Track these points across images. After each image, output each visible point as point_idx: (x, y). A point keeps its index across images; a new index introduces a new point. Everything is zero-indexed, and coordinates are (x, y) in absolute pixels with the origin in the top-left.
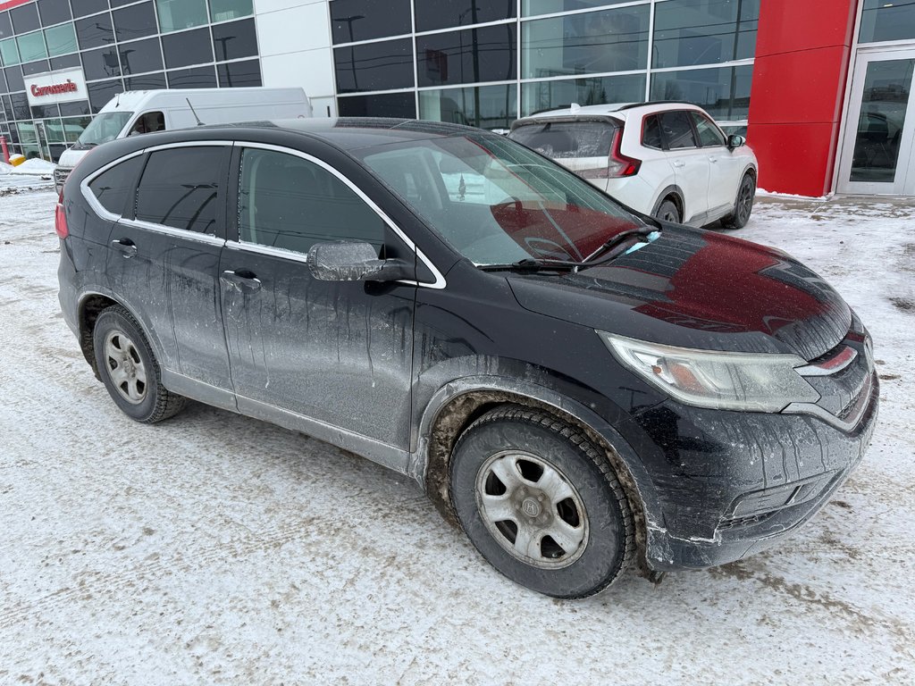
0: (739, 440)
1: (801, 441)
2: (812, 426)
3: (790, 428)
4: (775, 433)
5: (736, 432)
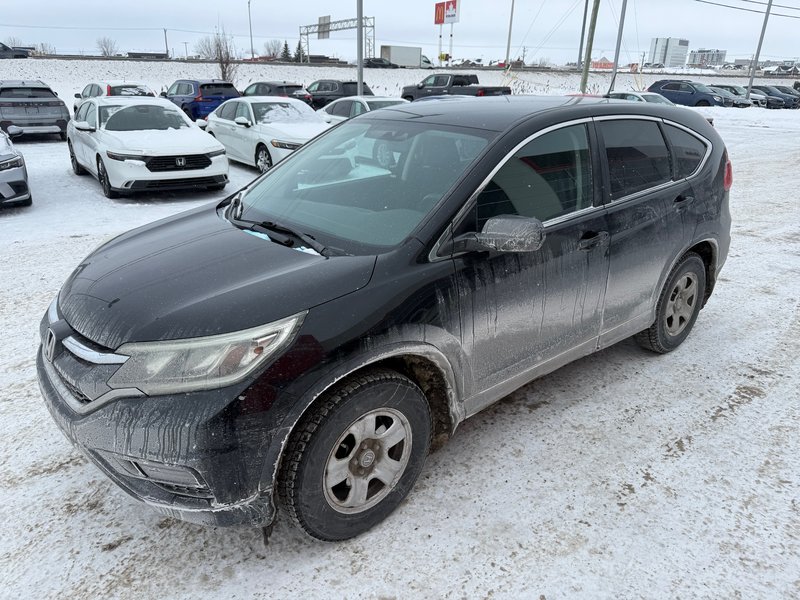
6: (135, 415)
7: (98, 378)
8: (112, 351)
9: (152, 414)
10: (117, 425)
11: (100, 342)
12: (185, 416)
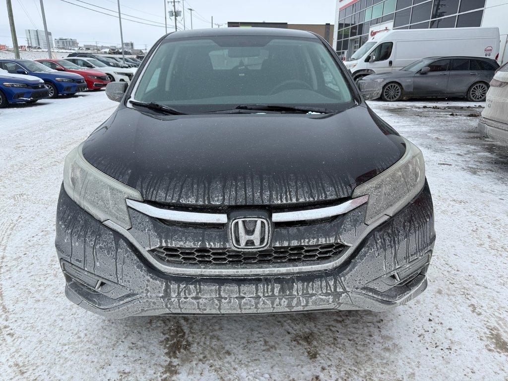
0: (65, 222)
1: (101, 248)
2: (117, 244)
3: (100, 235)
4: (87, 232)
5: (68, 217)
6: (394, 235)
7: (355, 223)
8: (349, 198)
9: (404, 227)
10: (385, 250)
11: (329, 198)
12: (423, 216)
